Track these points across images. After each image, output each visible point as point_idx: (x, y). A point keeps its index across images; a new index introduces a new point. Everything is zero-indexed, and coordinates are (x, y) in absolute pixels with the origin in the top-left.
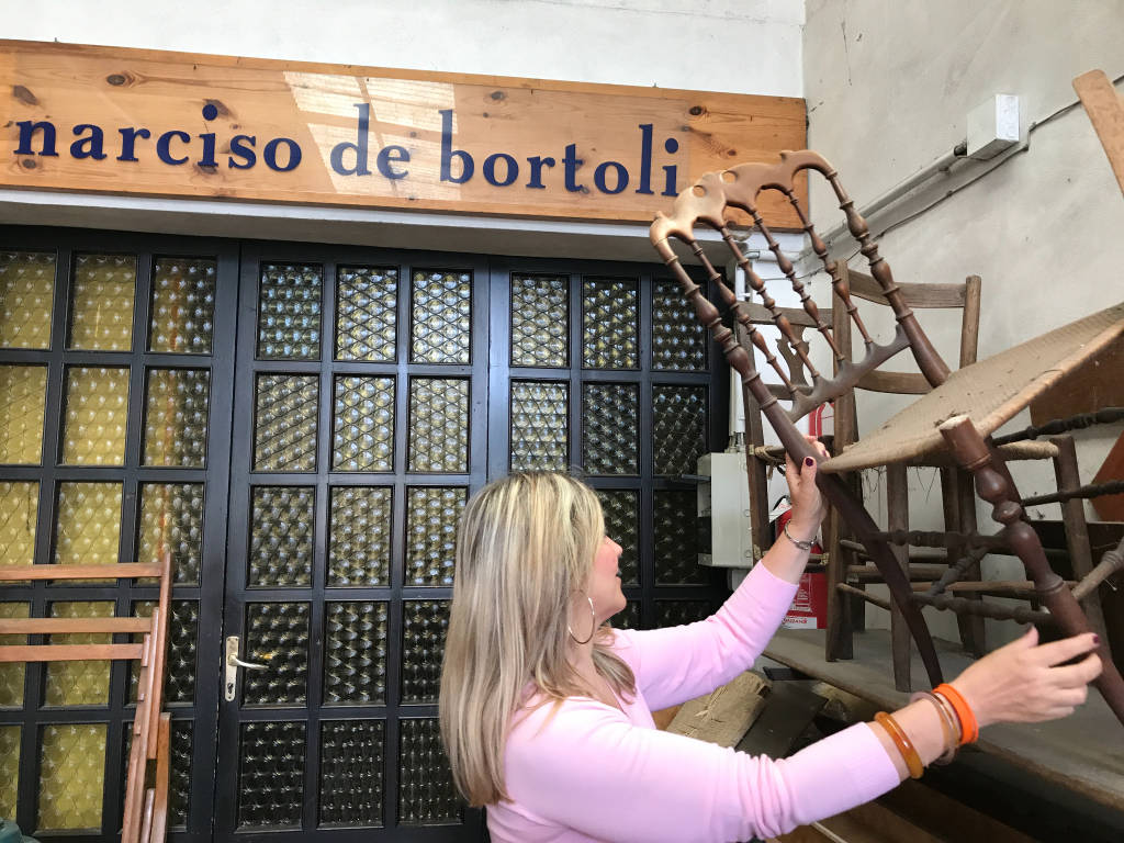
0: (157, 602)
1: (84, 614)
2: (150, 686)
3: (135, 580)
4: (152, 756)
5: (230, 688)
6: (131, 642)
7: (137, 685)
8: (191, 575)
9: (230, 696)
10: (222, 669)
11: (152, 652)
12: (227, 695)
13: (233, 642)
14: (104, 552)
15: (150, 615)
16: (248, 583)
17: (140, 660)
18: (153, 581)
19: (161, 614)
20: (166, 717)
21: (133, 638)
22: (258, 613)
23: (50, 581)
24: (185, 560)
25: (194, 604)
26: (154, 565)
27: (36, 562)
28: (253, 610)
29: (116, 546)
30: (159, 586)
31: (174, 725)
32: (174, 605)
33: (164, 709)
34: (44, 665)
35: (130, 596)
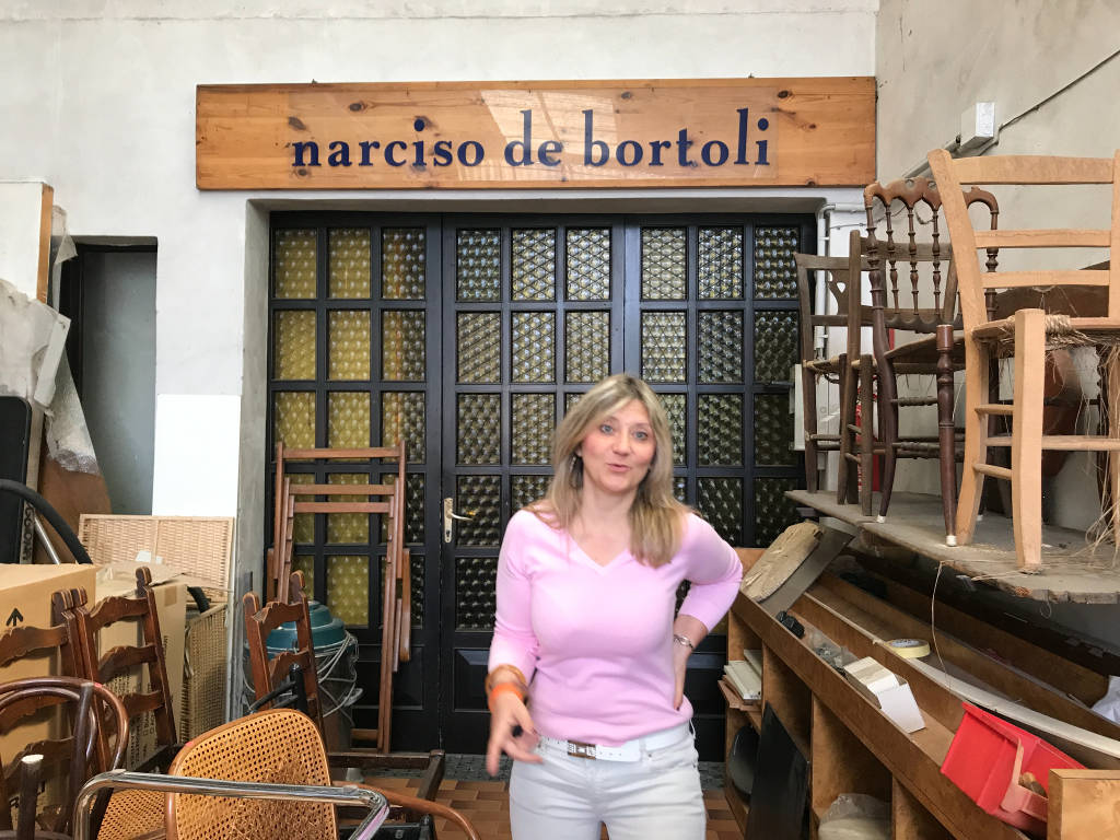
0: (397, 475)
1: (349, 482)
2: (396, 530)
3: (381, 459)
4: (400, 576)
5: (448, 533)
6: (381, 501)
7: (386, 531)
8: (419, 456)
9: (448, 539)
10: (442, 520)
11: (396, 508)
12: (446, 538)
13: (449, 502)
14: (359, 440)
15: (393, 483)
16: (457, 462)
17: (387, 514)
18: (394, 460)
19: (400, 483)
20: (407, 551)
21: (381, 498)
22: (464, 482)
23: (327, 459)
24: (414, 446)
25: (422, 475)
26: (393, 449)
27: (316, 447)
28: (461, 480)
29: (368, 436)
30: (398, 464)
31: (414, 559)
32: (408, 476)
33: (405, 547)
34: (326, 515)
35: (379, 470)
